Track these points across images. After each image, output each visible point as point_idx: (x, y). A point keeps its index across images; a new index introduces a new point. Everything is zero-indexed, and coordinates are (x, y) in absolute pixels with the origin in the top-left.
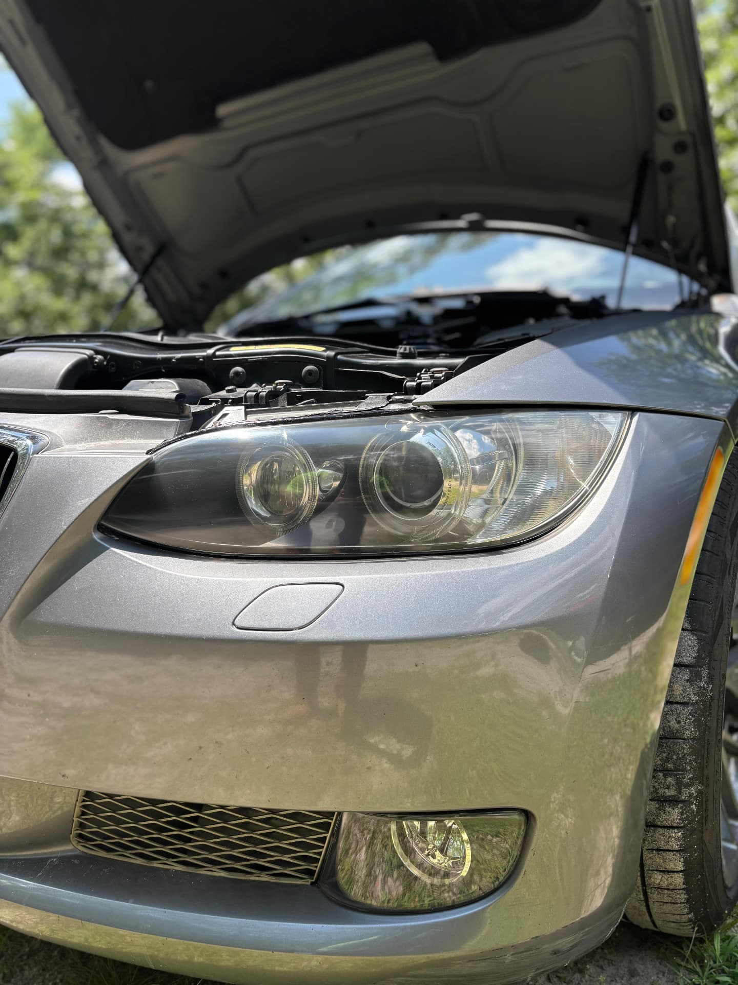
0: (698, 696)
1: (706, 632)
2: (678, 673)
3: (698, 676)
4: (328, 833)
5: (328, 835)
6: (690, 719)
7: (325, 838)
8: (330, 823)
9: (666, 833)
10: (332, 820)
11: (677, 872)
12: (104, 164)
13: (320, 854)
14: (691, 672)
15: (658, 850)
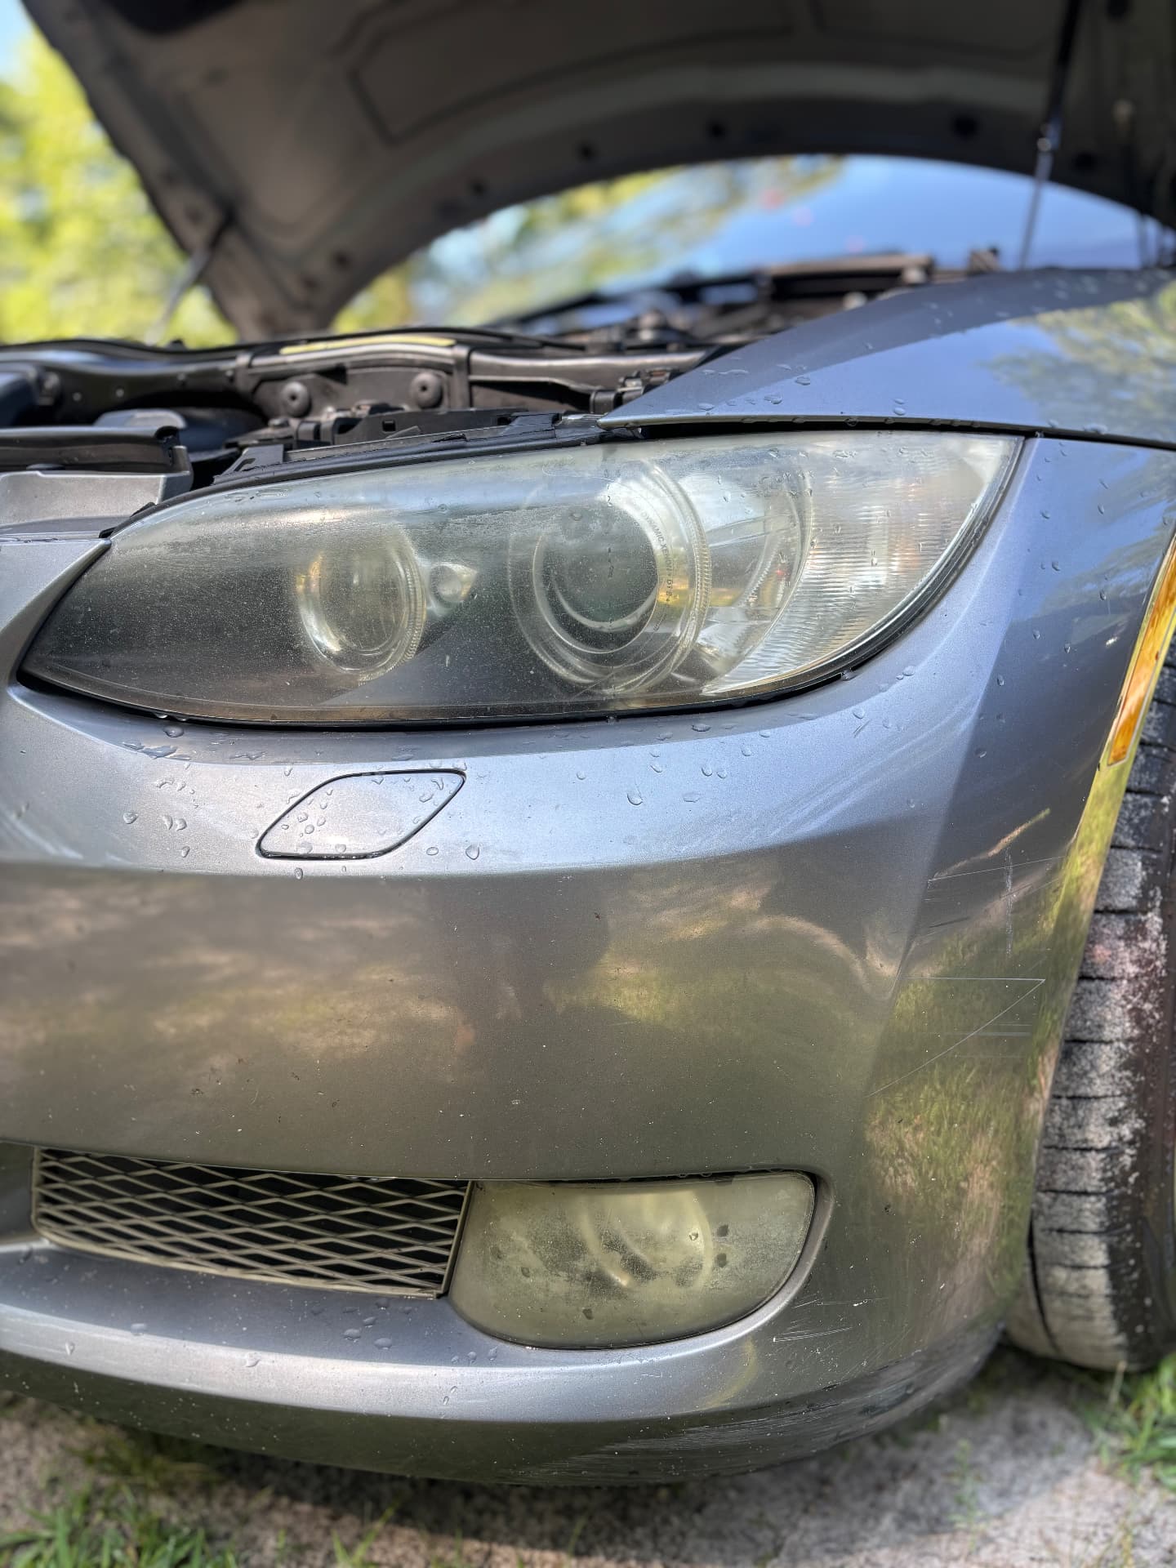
0: (1141, 966)
1: (1159, 852)
2: (1104, 926)
3: (1141, 930)
4: (459, 1214)
5: (459, 1218)
6: (1123, 1007)
7: (456, 1221)
8: (462, 1198)
9: (1076, 1201)
10: (465, 1191)
11: (1095, 1268)
12: (120, 66)
13: (448, 1247)
14: (1127, 922)
15: (1061, 1231)
